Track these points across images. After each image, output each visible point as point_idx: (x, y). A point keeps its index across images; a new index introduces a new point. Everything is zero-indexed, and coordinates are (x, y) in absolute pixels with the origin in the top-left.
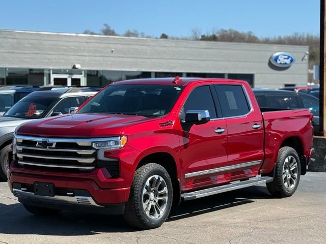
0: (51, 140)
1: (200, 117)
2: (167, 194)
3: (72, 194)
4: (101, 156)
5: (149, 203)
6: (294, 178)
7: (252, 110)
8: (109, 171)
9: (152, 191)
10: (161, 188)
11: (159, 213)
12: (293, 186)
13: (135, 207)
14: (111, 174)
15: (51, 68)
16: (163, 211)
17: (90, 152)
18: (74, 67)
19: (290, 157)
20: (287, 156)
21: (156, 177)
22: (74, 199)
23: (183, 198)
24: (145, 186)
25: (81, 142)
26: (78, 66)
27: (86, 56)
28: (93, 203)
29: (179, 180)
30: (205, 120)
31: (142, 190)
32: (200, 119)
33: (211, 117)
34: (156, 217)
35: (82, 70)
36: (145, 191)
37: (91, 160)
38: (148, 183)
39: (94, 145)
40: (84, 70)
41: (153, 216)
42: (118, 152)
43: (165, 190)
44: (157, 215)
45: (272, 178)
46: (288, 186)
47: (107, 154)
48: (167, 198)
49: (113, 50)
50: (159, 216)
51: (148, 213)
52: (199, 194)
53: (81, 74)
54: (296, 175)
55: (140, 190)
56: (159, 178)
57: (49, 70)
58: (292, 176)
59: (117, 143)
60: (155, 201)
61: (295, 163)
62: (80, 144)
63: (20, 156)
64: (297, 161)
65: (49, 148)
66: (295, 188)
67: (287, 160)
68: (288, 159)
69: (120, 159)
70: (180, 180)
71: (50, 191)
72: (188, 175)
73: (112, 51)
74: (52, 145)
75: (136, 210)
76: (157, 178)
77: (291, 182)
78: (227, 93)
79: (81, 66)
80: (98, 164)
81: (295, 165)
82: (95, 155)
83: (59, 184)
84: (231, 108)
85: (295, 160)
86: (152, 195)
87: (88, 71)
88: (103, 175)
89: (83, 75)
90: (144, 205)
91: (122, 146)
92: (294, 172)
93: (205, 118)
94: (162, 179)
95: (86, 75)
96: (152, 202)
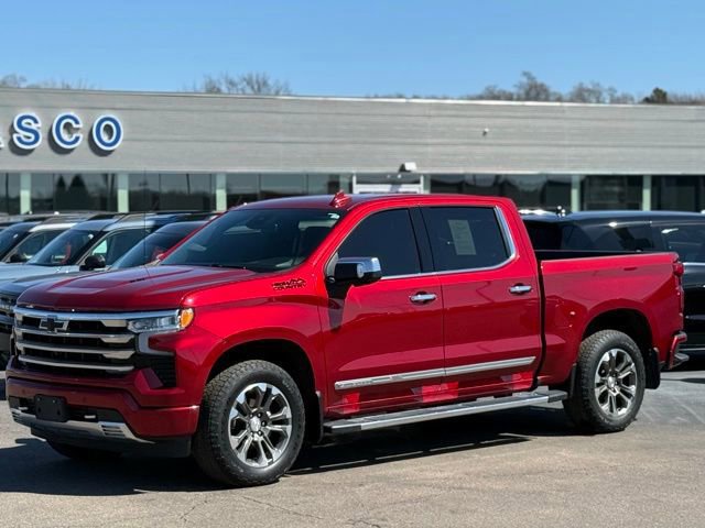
0: (61, 316)
1: (361, 271)
2: (290, 421)
3: (93, 417)
4: (144, 348)
5: (246, 438)
6: (629, 395)
7: (513, 256)
8: (158, 375)
9: (254, 414)
10: (276, 407)
11: (269, 456)
12: (624, 411)
13: (212, 443)
14: (162, 380)
15: (354, 171)
16: (278, 454)
17: (125, 339)
18: (403, 169)
19: (614, 352)
20: (607, 348)
21: (263, 387)
22: (98, 426)
23: (329, 430)
24: (235, 404)
25: (110, 320)
26: (410, 166)
27: (427, 145)
28: (129, 435)
29: (318, 393)
30: (370, 278)
31: (227, 412)
32: (360, 275)
33: (385, 271)
34: (264, 465)
35: (420, 175)
36: (234, 413)
37: (126, 354)
38: (241, 398)
39: (130, 327)
40: (425, 176)
41: (257, 461)
42: (171, 340)
43: (287, 412)
44: (265, 461)
45: (565, 393)
46: (612, 411)
47: (153, 342)
48: (289, 428)
49: (487, 130)
50: (270, 464)
51: (242, 456)
52: (367, 423)
53: (418, 182)
54: (633, 389)
55: (221, 411)
56: (269, 390)
57: (352, 175)
58: (621, 391)
59: (173, 321)
60: (262, 434)
61: (630, 364)
62: (107, 324)
63: (20, 346)
64: (634, 360)
65: (59, 331)
66: (632, 417)
67: (606, 357)
68: (611, 355)
69: (175, 353)
70: (322, 393)
71: (59, 413)
72: (341, 384)
73: (485, 133)
74: (61, 325)
75: (213, 449)
76: (264, 390)
77: (620, 403)
78: (452, 223)
79: (418, 166)
80: (138, 360)
81: (629, 368)
82: (132, 345)
83: (75, 399)
84: (458, 253)
85: (628, 358)
86: (255, 422)
87: (433, 176)
88: (147, 384)
89: (421, 185)
90: (234, 441)
91: (184, 326)
92: (627, 381)
93: (371, 273)
94: (275, 391)
95: (429, 183)
96: (256, 435)
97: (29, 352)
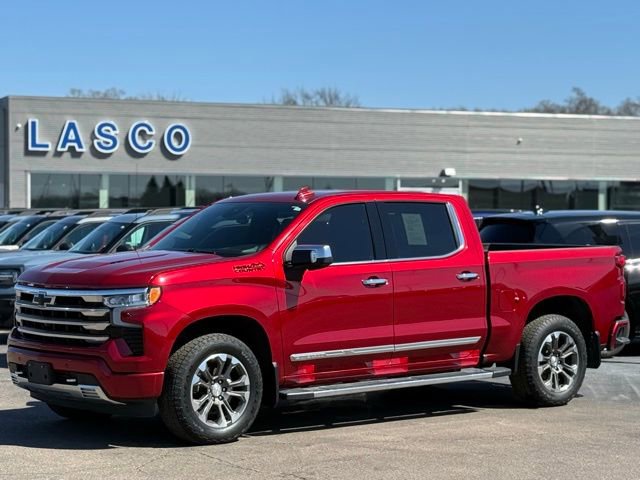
0: (50, 293)
1: (314, 257)
2: (248, 388)
3: (74, 380)
4: (117, 321)
5: (207, 401)
6: (571, 374)
7: (462, 247)
8: (129, 345)
9: (215, 381)
10: (236, 375)
11: (228, 418)
12: (566, 388)
13: (175, 406)
14: (132, 349)
15: (398, 176)
16: (236, 416)
17: (101, 313)
18: (443, 174)
19: (557, 334)
20: (550, 331)
21: (223, 357)
22: (78, 388)
23: (284, 396)
24: (197, 371)
25: (90, 296)
26: (450, 172)
27: (465, 152)
28: (104, 397)
29: (274, 364)
30: (322, 263)
31: (190, 378)
32: (314, 260)
34: (223, 427)
35: (458, 180)
36: (196, 379)
37: (102, 326)
38: (203, 367)
39: (106, 303)
40: (463, 180)
41: (216, 422)
42: (140, 315)
43: (245, 380)
44: (224, 422)
45: (509, 370)
46: (554, 386)
47: (124, 316)
48: (247, 394)
49: (521, 139)
50: (229, 425)
51: (203, 418)
52: (320, 392)
53: (457, 186)
54: (575, 368)
55: (184, 377)
56: (229, 360)
57: (396, 180)
58: (564, 369)
59: (143, 299)
60: (223, 399)
61: (571, 346)
62: (87, 299)
64: (576, 342)
65: (48, 306)
66: (574, 393)
67: (549, 339)
68: (553, 337)
69: (143, 325)
70: (278, 363)
71: (46, 377)
72: (296, 357)
73: (519, 142)
74: (49, 300)
75: (176, 411)
76: (224, 360)
77: (562, 380)
78: (405, 216)
79: (457, 171)
80: (112, 331)
81: (570, 349)
82: (106, 318)
83: (59, 365)
84: (410, 243)
85: (570, 340)
86: (217, 388)
87: (471, 180)
88: (119, 352)
89: (460, 189)
90: (196, 404)
91: (152, 303)
92: (570, 360)
93: (323, 259)
94: (235, 361)
95: (467, 189)
96: (217, 399)
97: (26, 324)
